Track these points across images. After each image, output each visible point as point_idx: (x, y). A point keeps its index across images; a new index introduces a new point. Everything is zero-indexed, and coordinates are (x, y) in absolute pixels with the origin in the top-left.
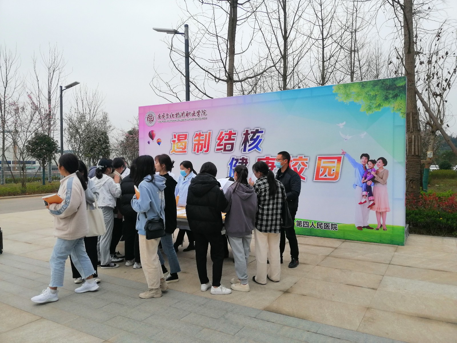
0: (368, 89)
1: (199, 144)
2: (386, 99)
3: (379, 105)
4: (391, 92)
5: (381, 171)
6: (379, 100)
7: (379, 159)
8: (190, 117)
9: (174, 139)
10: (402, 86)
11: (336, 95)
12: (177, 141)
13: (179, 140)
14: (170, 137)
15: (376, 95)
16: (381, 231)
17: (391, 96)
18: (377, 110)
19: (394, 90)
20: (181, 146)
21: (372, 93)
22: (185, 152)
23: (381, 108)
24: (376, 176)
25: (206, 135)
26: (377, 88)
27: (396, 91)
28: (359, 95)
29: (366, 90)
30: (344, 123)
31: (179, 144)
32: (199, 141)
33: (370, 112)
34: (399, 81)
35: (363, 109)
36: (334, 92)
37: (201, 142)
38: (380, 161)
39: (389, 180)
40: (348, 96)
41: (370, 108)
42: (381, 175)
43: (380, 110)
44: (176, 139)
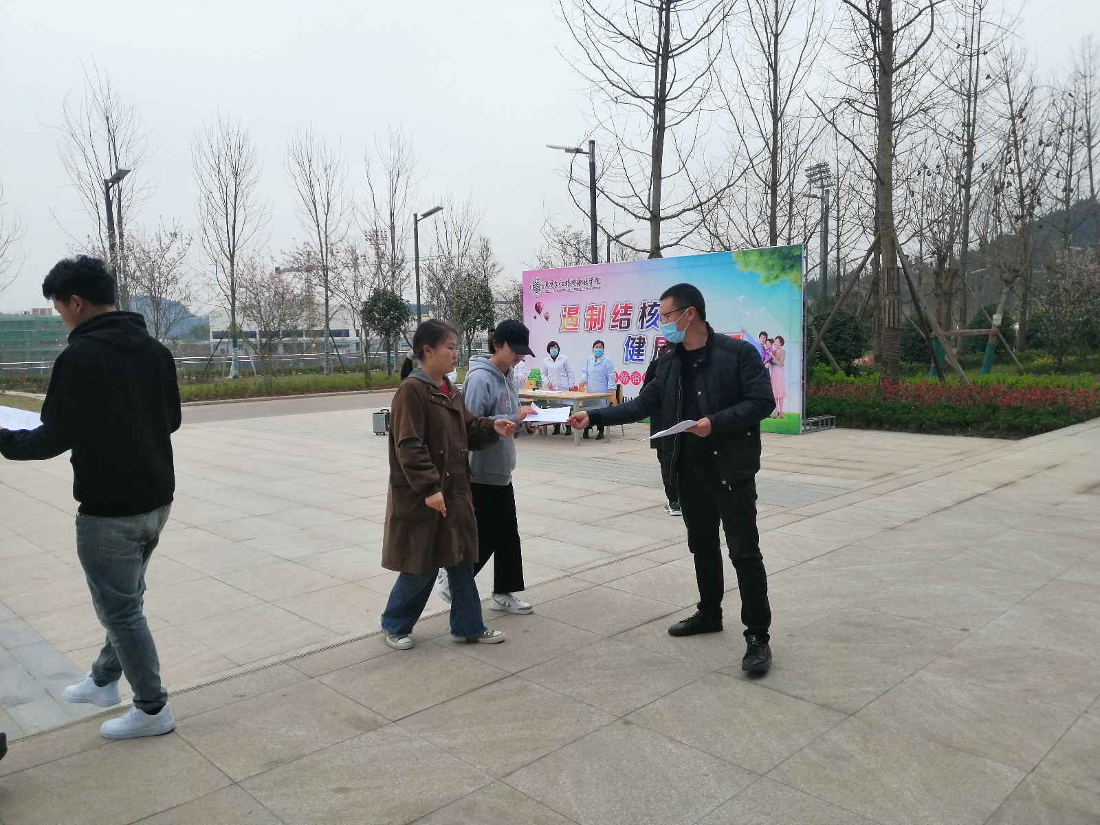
0: (766, 257)
1: (591, 320)
2: (783, 269)
3: (777, 277)
4: (788, 261)
5: (778, 351)
6: (776, 271)
7: (776, 338)
8: (582, 286)
9: (564, 313)
10: (798, 256)
11: (735, 263)
12: (567, 316)
13: (569, 314)
14: (559, 311)
15: (774, 265)
16: (778, 419)
17: (787, 266)
18: (774, 282)
19: (790, 259)
20: (572, 322)
21: (770, 262)
22: (577, 329)
23: (779, 280)
24: (774, 357)
25: (600, 308)
26: (774, 256)
27: (793, 261)
28: (757, 264)
29: (764, 258)
30: (744, 296)
31: (570, 319)
32: (592, 315)
33: (768, 284)
34: (795, 249)
35: (761, 281)
36: (733, 259)
37: (594, 317)
38: (778, 340)
39: (786, 362)
40: (747, 264)
41: (768, 280)
42: (778, 356)
43: (778, 282)
44: (566, 313)
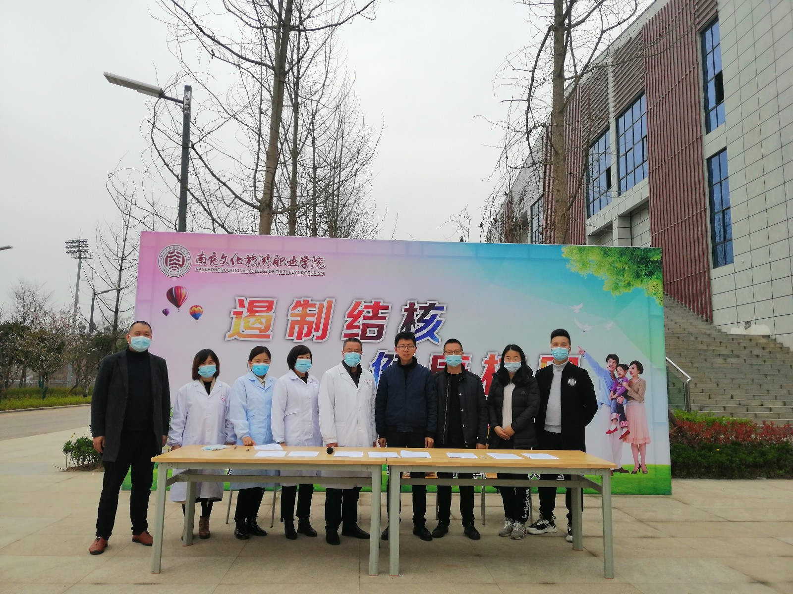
1: (302, 323)
2: (638, 276)
3: (629, 284)
4: (643, 267)
5: (635, 381)
6: (628, 277)
7: (632, 363)
8: (284, 267)
9: (239, 309)
11: (567, 261)
12: (245, 314)
13: (251, 311)
14: (228, 303)
15: (624, 269)
16: (640, 474)
17: (643, 273)
18: (626, 291)
19: (646, 264)
20: (258, 325)
21: (619, 265)
22: (268, 336)
24: (628, 388)
25: (321, 306)
26: (624, 258)
27: (650, 267)
28: (600, 265)
29: (611, 259)
30: (581, 306)
31: (252, 320)
32: (303, 316)
34: (653, 253)
35: (607, 287)
36: (564, 256)
37: (308, 319)
38: (634, 366)
39: (647, 395)
42: (635, 388)
43: (630, 292)
44: (244, 310)
